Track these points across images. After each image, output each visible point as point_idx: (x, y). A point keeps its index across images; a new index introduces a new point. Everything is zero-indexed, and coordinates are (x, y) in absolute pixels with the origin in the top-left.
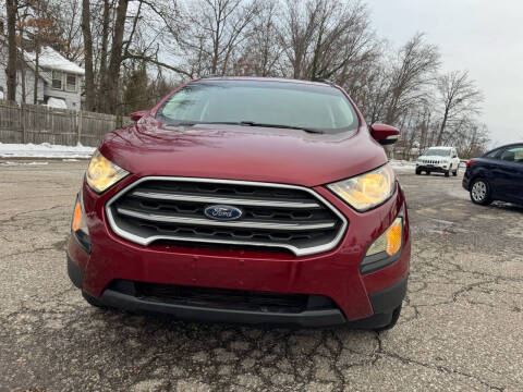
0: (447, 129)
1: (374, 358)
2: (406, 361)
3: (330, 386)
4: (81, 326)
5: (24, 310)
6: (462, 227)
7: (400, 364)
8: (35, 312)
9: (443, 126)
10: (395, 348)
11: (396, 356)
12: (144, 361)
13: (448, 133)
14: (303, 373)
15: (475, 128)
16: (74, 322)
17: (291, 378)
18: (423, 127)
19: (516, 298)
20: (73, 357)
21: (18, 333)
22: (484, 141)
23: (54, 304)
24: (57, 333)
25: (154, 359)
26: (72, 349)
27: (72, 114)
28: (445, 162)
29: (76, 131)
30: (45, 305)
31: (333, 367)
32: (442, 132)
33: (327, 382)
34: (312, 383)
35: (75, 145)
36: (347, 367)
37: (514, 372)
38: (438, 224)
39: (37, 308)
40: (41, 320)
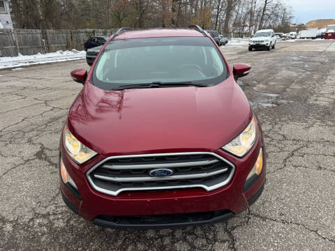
0: (267, 12)
1: (247, 219)
2: (264, 219)
3: (226, 244)
4: (75, 221)
5: (37, 215)
6: (282, 99)
7: (261, 222)
8: (44, 216)
9: (264, 10)
10: (257, 210)
11: (258, 216)
12: (120, 243)
13: (268, 15)
14: (210, 237)
15: (285, 10)
16: (70, 219)
17: (204, 241)
18: (251, 13)
19: (319, 158)
20: (79, 247)
21: (40, 234)
22: (290, 18)
23: (53, 207)
24: (63, 230)
25: (125, 240)
26: (75, 241)
27: (8, 32)
28: (267, 40)
29: (15, 45)
30: (48, 209)
31: (226, 230)
32: (263, 14)
33: (224, 241)
34: (217, 243)
35: (17, 55)
36: (234, 228)
37: (321, 217)
38: (268, 97)
39: (44, 212)
40: (50, 222)
